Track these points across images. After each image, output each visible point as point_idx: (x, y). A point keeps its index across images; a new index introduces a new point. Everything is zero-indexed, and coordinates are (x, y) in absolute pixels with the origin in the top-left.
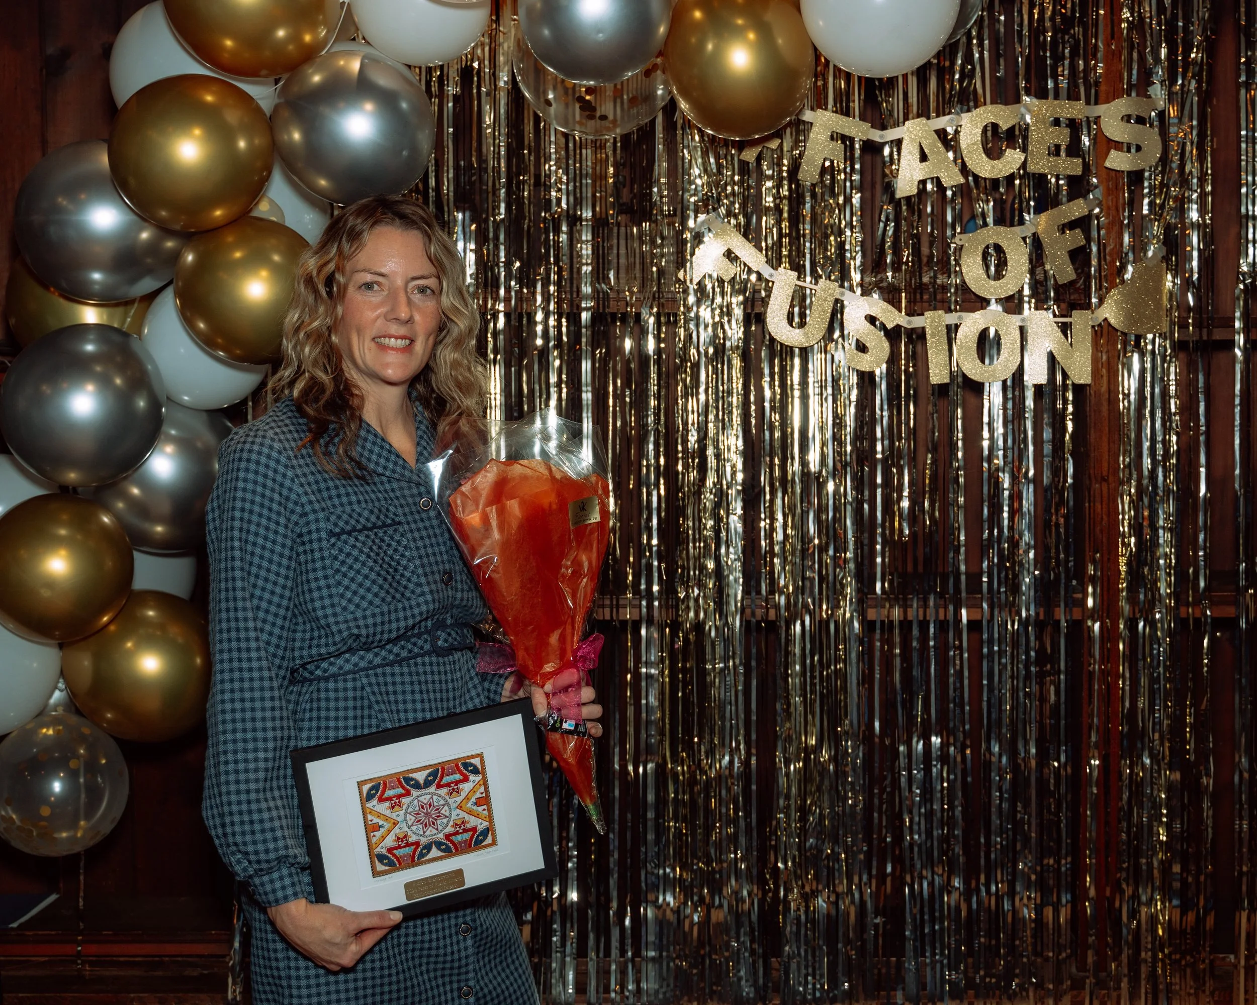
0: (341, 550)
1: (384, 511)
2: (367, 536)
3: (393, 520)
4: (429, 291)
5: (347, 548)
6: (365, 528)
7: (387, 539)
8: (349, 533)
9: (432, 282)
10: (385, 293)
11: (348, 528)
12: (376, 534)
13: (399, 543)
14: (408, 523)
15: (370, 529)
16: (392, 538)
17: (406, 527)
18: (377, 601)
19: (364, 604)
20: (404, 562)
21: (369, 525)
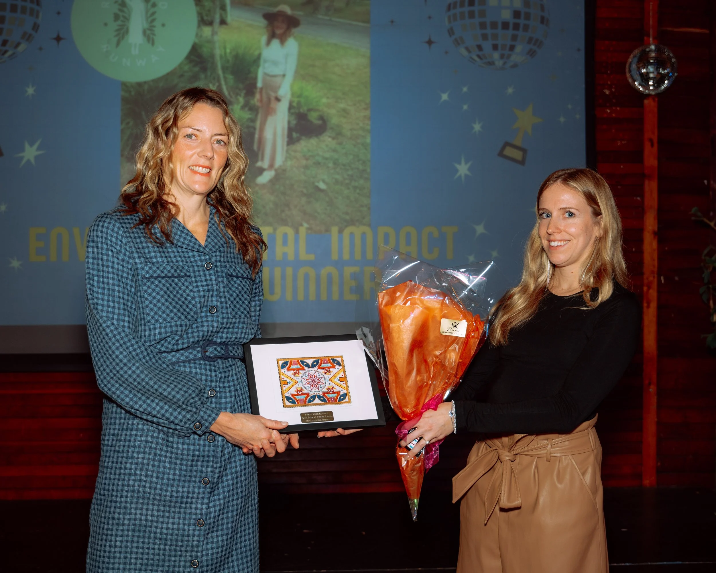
0: (149, 287)
1: (180, 268)
2: (167, 281)
3: (185, 274)
4: (222, 143)
5: (153, 286)
6: (166, 276)
7: (180, 285)
8: (156, 278)
9: (224, 138)
10: (199, 141)
11: (155, 275)
12: (173, 281)
13: (187, 287)
14: (195, 276)
15: (169, 277)
16: (183, 284)
17: (193, 279)
18: (168, 319)
19: (161, 320)
20: (189, 299)
21: (169, 275)
